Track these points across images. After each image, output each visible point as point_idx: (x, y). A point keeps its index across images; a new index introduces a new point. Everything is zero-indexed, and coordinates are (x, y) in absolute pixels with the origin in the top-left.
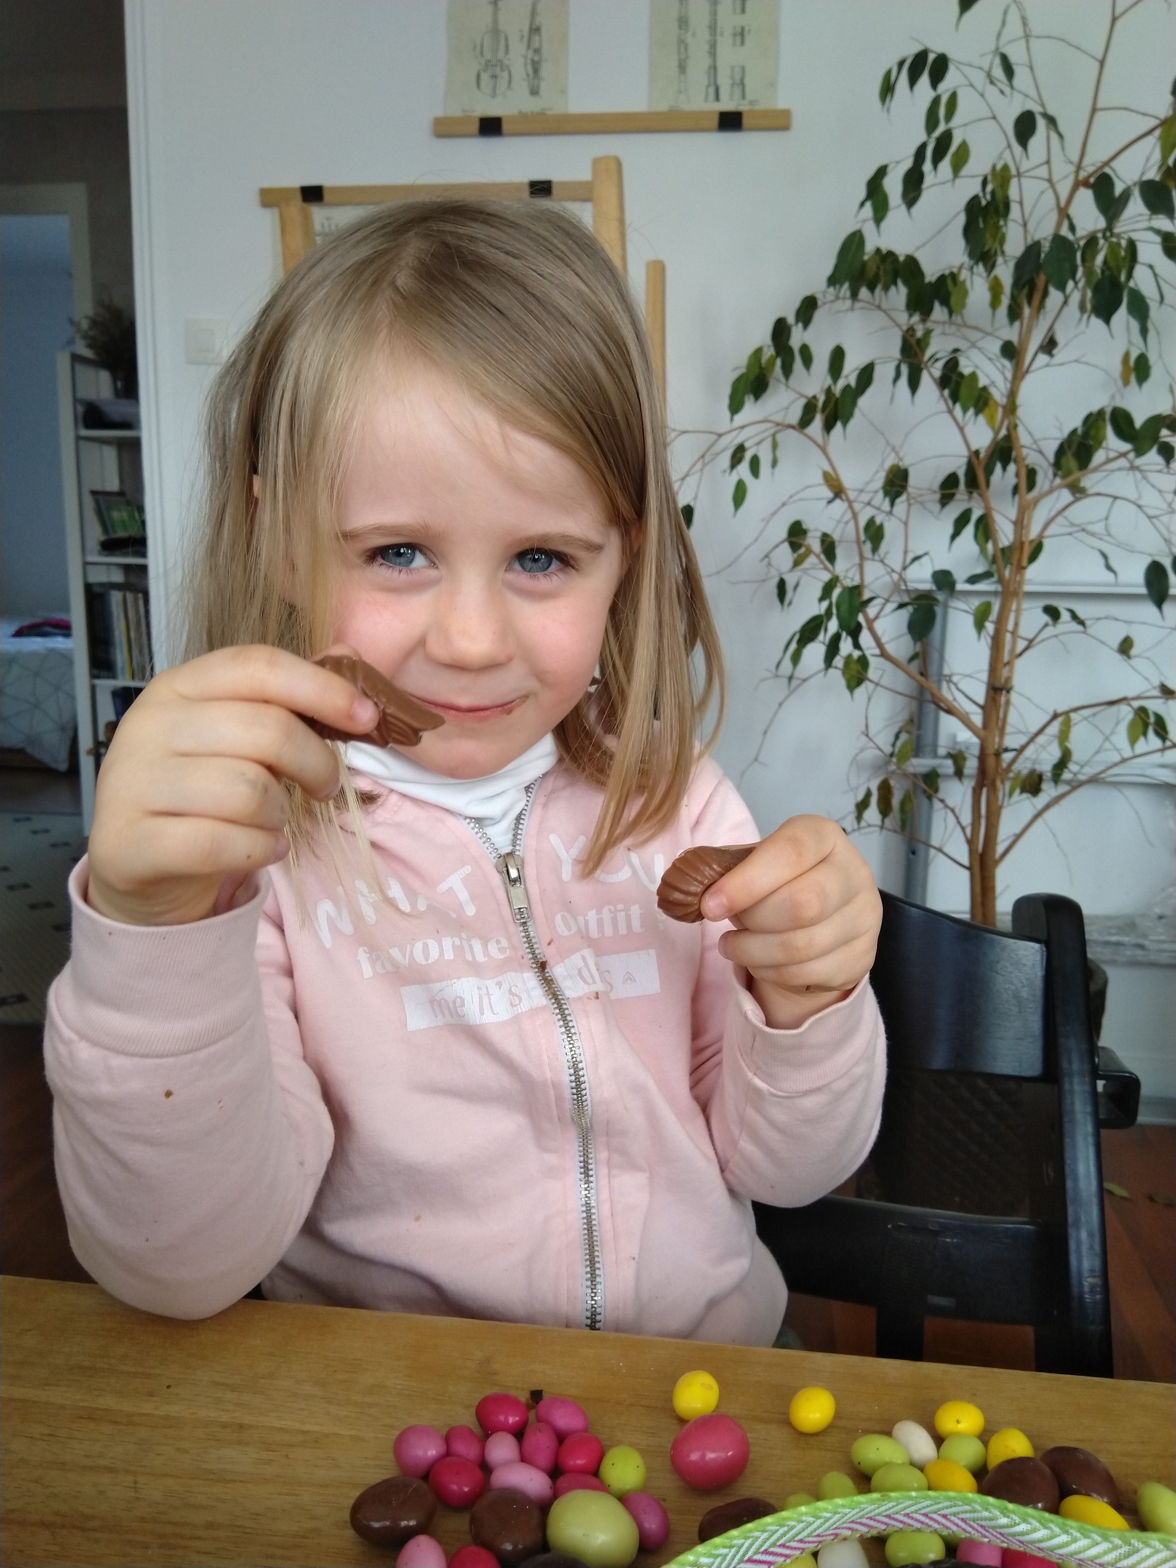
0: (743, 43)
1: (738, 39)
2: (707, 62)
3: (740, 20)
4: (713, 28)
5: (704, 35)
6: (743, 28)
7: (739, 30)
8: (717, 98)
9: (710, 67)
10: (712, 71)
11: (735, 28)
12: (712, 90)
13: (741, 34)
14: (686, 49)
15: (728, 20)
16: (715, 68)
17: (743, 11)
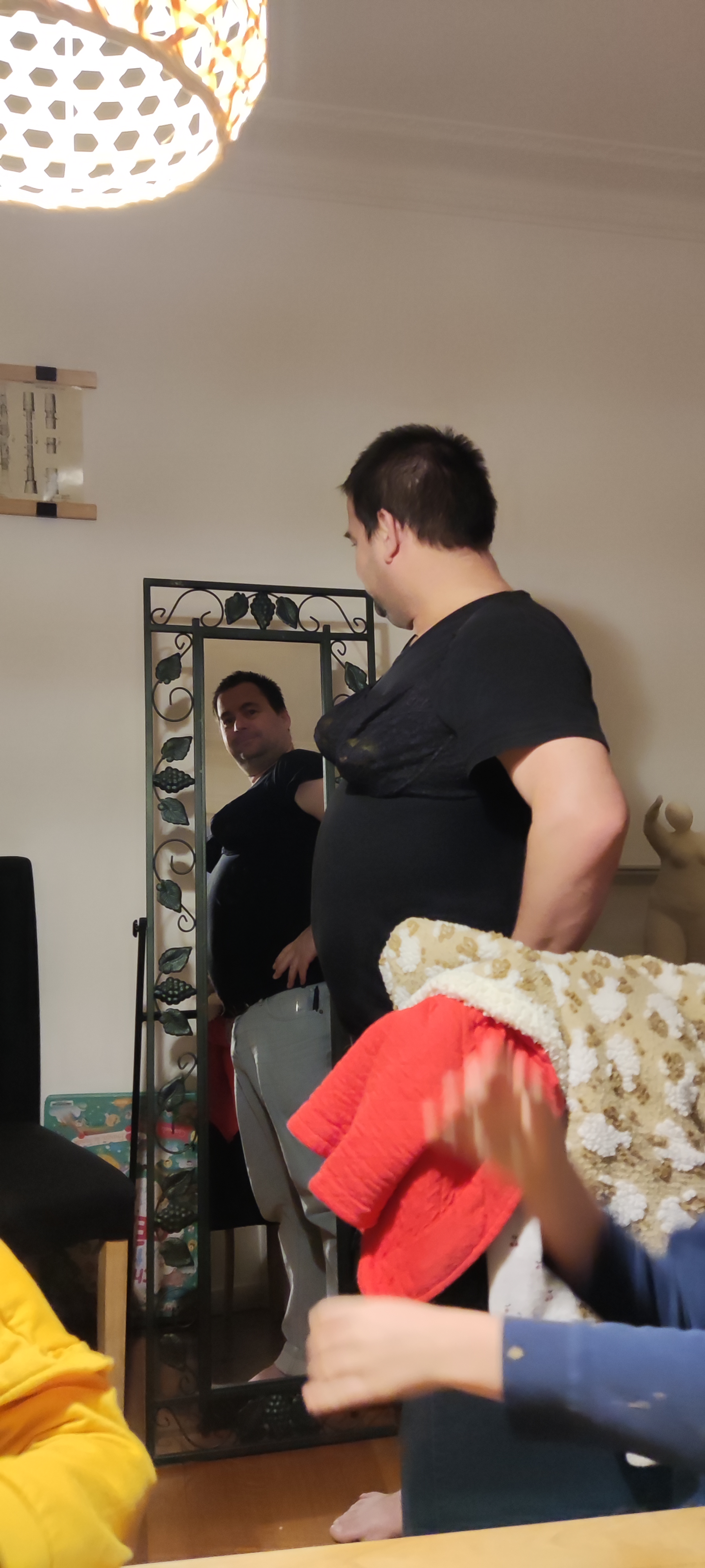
0: (55, 452)
1: (51, 448)
2: (25, 462)
3: (51, 433)
4: (30, 436)
5: (24, 441)
6: (55, 439)
7: (52, 441)
8: (35, 490)
9: (28, 467)
10: (30, 470)
11: (48, 438)
12: (30, 484)
13: (53, 445)
14: (7, 451)
15: (42, 432)
16: (33, 468)
17: (54, 427)
